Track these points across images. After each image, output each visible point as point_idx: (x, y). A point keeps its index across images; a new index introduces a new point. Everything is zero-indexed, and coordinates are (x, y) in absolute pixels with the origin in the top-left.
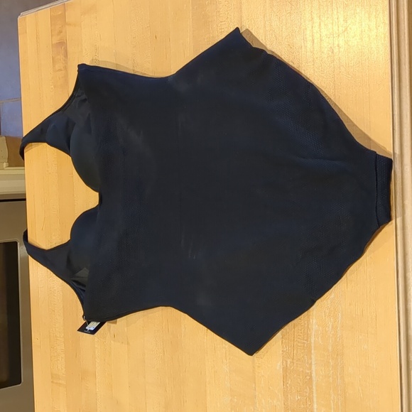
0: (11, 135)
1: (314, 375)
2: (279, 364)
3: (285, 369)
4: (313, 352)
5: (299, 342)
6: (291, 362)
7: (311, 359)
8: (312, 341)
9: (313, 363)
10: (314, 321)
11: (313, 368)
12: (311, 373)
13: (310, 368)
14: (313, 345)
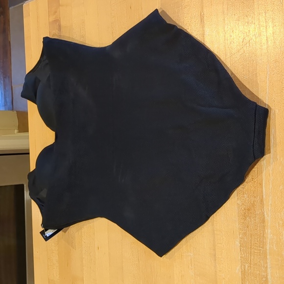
0: (21, 110)
1: (269, 277)
2: (238, 268)
3: (243, 273)
4: (268, 257)
5: (255, 249)
6: (248, 266)
7: (267, 263)
8: (268, 248)
9: (269, 267)
10: (269, 231)
11: (269, 270)
12: (267, 275)
13: (266, 271)
14: (268, 251)
